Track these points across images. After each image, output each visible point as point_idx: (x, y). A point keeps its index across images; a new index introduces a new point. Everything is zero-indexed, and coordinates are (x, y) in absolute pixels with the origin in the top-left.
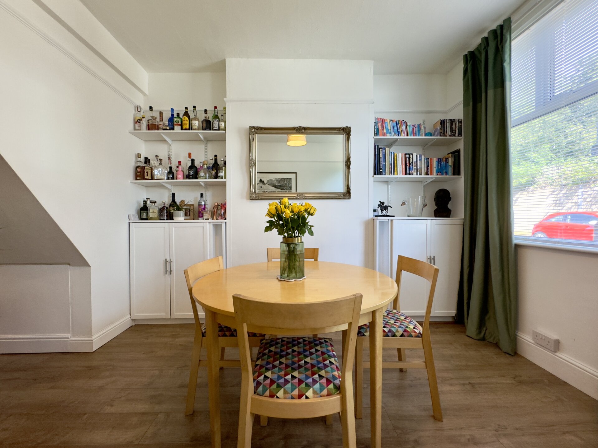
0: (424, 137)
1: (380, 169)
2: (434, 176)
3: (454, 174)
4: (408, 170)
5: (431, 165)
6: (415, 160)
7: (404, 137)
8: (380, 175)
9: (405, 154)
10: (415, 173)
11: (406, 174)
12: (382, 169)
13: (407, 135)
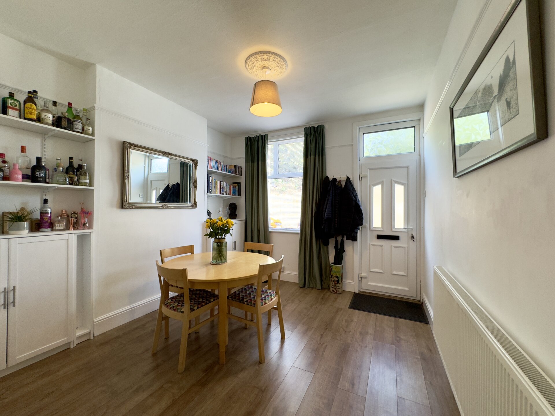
0: (228, 173)
1: (210, 190)
2: (231, 196)
3: (238, 196)
4: (222, 191)
5: (230, 189)
6: (224, 186)
7: (220, 171)
8: (210, 193)
9: (220, 182)
10: (224, 194)
11: (221, 194)
12: (211, 190)
13: (221, 171)
